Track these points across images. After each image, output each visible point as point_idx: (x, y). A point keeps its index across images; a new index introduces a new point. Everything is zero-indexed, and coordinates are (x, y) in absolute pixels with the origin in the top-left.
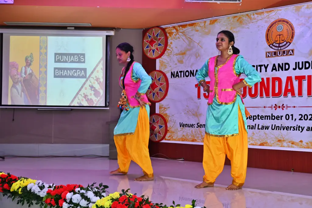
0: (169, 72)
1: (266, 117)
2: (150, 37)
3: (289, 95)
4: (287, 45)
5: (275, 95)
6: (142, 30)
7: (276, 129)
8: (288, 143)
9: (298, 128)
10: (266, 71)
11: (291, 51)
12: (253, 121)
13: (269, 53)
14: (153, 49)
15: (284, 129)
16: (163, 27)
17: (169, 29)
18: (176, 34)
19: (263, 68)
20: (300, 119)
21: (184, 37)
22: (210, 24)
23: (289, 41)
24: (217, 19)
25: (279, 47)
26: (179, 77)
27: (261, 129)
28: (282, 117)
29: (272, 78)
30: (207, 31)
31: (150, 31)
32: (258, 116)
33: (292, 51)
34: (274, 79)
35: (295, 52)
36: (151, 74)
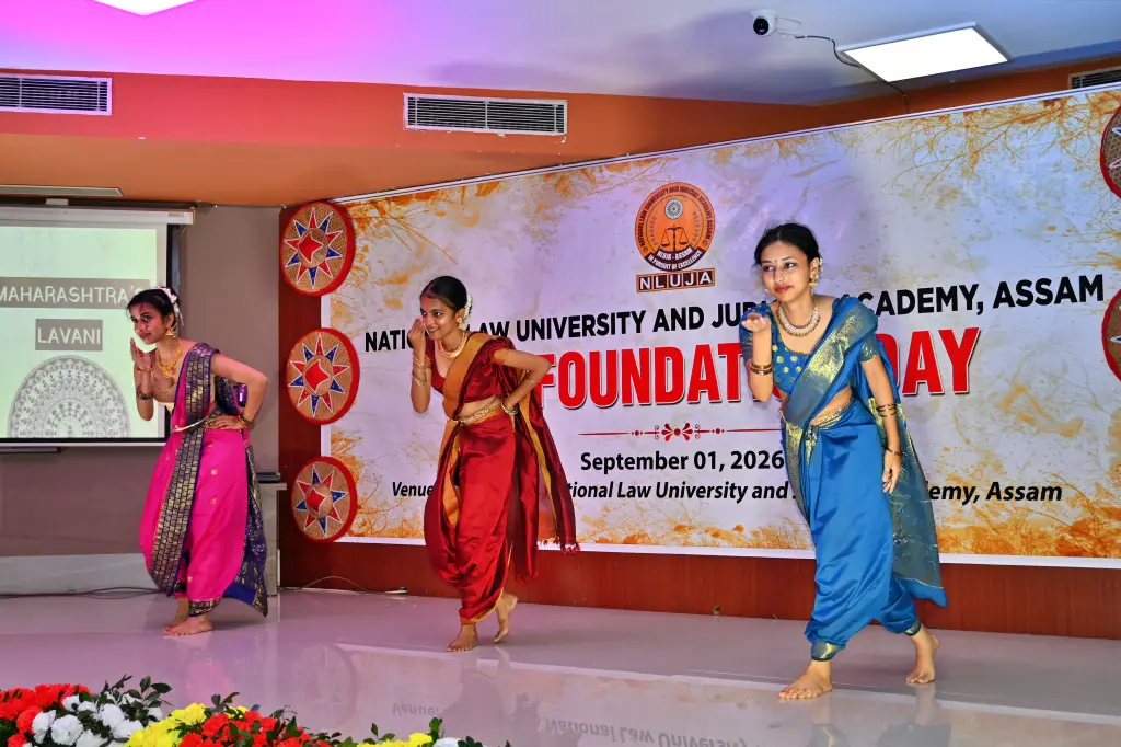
0: (358, 335)
1: (642, 462)
2: (301, 230)
3: (704, 397)
4: (695, 257)
5: (663, 397)
6: (279, 210)
7: (670, 496)
8: (704, 535)
9: (729, 491)
10: (638, 330)
11: (705, 274)
12: (606, 473)
13: (646, 279)
14: (313, 266)
15: (690, 495)
16: (342, 201)
17: (359, 207)
18: (381, 222)
19: (630, 321)
20: (735, 466)
21: (402, 233)
22: (478, 195)
23: (700, 245)
24: (499, 182)
25: (673, 261)
26: (389, 348)
27: (629, 496)
28: (684, 459)
29: (657, 350)
30: (469, 215)
31: (302, 214)
32: (619, 458)
33: (710, 273)
34: (662, 353)
35: (717, 276)
36: (305, 339)
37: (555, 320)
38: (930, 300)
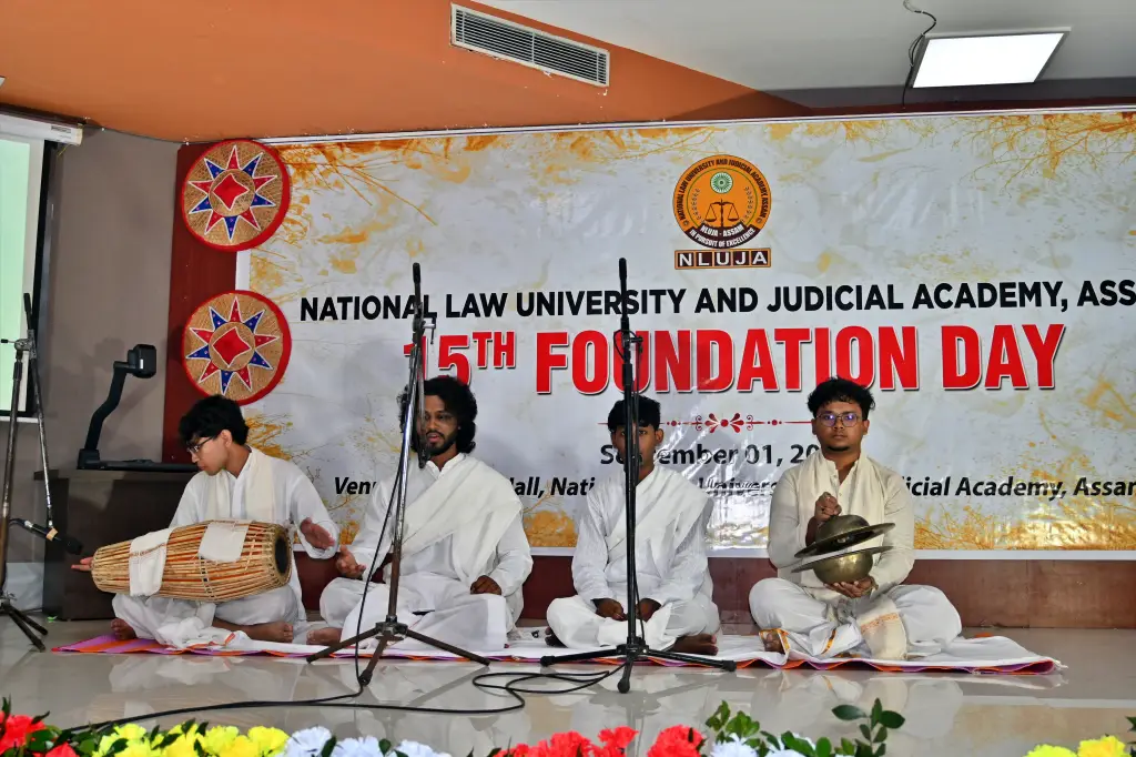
0: (291, 299)
1: (679, 456)
2: (215, 170)
3: (758, 386)
4: (747, 235)
5: (706, 386)
6: (179, 146)
10: (677, 310)
11: (760, 254)
13: (686, 255)
14: (230, 215)
16: (273, 142)
17: (298, 150)
18: (328, 171)
19: (666, 300)
21: (358, 184)
22: (468, 148)
23: (753, 223)
24: (496, 136)
25: (720, 238)
26: (335, 318)
28: (733, 453)
29: (698, 332)
30: (456, 170)
31: (217, 151)
33: (765, 253)
34: (706, 337)
35: (773, 256)
36: (213, 302)
37: (569, 294)
38: (1013, 295)
